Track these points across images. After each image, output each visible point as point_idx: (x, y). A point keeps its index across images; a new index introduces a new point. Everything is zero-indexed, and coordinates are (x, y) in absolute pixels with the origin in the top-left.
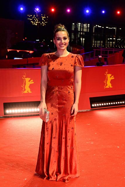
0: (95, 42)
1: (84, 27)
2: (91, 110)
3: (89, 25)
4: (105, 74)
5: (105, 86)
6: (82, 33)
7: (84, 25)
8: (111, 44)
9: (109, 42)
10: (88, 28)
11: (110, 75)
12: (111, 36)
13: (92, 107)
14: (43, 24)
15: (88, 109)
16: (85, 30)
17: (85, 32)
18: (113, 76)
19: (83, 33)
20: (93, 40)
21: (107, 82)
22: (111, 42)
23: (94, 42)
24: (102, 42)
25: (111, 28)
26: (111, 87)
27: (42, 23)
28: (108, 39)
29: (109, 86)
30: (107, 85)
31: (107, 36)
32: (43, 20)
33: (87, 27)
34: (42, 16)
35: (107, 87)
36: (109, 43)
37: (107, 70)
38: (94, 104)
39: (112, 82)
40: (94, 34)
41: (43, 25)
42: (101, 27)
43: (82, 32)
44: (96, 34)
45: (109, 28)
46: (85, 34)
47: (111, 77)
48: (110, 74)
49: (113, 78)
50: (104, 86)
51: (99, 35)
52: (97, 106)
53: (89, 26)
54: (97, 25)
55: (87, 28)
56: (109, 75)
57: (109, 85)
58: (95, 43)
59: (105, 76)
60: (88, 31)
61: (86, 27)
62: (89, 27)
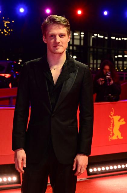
0: (93, 62)
1: (75, 37)
2: (87, 179)
3: (82, 33)
4: (110, 116)
5: (111, 136)
6: (71, 48)
7: (75, 34)
8: (121, 66)
9: (118, 62)
10: (82, 38)
11: (119, 117)
12: (120, 52)
13: (89, 174)
14: (6, 33)
15: (83, 177)
16: (77, 42)
17: (76, 46)
18: (123, 120)
19: (73, 48)
20: (91, 58)
21: (113, 129)
22: (121, 62)
23: (91, 62)
24: (99, 61)
25: (120, 39)
26: (120, 138)
27: (4, 32)
28: (116, 57)
29: (117, 137)
30: (113, 134)
31: (113, 51)
32: (5, 26)
33: (80, 37)
34: (4, 20)
35: (114, 138)
36: (118, 64)
37: (113, 108)
38: (93, 169)
39: (121, 128)
40: (92, 50)
41: (6, 35)
42: (102, 37)
43: (71, 45)
44: (95, 50)
45: (117, 39)
46: (77, 48)
47: (119, 120)
48: (118, 115)
49: (123, 122)
50: (109, 136)
51: (100, 50)
52: (97, 171)
53: (82, 36)
54: (95, 35)
55: (80, 39)
56: (116, 118)
57: (117, 134)
58: (93, 64)
59: (110, 119)
60: (82, 44)
61: (78, 37)
62: (84, 37)
